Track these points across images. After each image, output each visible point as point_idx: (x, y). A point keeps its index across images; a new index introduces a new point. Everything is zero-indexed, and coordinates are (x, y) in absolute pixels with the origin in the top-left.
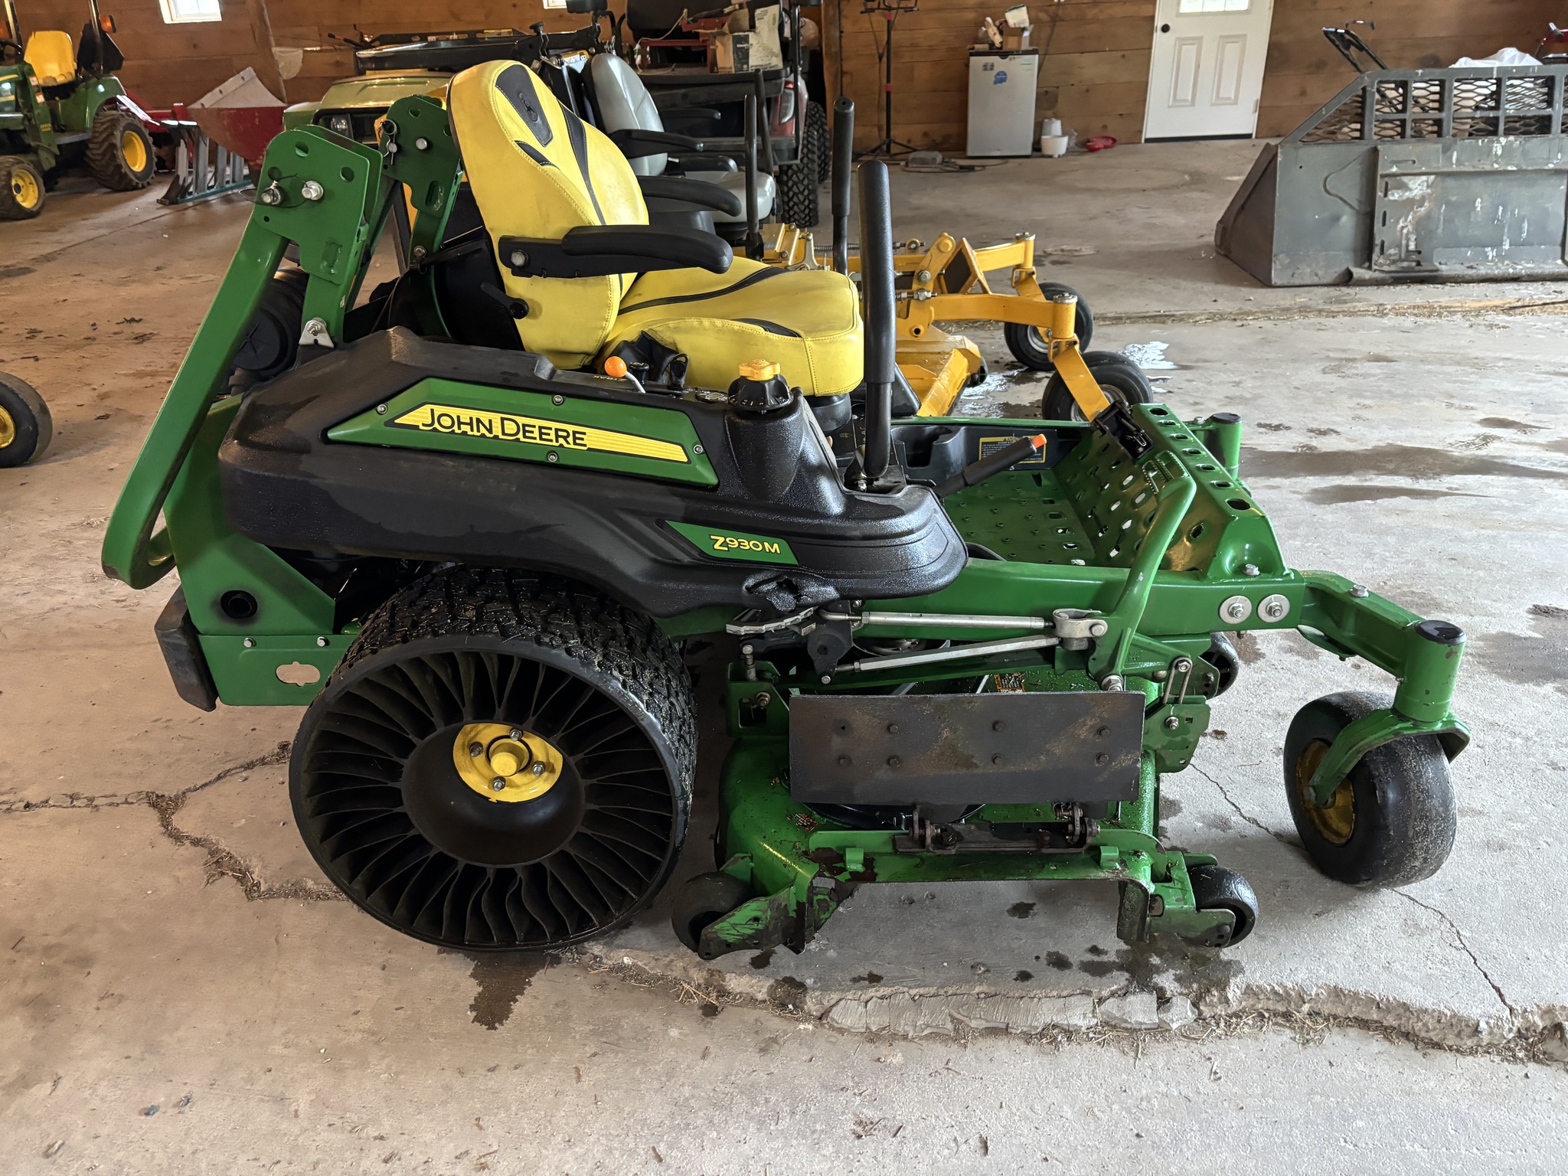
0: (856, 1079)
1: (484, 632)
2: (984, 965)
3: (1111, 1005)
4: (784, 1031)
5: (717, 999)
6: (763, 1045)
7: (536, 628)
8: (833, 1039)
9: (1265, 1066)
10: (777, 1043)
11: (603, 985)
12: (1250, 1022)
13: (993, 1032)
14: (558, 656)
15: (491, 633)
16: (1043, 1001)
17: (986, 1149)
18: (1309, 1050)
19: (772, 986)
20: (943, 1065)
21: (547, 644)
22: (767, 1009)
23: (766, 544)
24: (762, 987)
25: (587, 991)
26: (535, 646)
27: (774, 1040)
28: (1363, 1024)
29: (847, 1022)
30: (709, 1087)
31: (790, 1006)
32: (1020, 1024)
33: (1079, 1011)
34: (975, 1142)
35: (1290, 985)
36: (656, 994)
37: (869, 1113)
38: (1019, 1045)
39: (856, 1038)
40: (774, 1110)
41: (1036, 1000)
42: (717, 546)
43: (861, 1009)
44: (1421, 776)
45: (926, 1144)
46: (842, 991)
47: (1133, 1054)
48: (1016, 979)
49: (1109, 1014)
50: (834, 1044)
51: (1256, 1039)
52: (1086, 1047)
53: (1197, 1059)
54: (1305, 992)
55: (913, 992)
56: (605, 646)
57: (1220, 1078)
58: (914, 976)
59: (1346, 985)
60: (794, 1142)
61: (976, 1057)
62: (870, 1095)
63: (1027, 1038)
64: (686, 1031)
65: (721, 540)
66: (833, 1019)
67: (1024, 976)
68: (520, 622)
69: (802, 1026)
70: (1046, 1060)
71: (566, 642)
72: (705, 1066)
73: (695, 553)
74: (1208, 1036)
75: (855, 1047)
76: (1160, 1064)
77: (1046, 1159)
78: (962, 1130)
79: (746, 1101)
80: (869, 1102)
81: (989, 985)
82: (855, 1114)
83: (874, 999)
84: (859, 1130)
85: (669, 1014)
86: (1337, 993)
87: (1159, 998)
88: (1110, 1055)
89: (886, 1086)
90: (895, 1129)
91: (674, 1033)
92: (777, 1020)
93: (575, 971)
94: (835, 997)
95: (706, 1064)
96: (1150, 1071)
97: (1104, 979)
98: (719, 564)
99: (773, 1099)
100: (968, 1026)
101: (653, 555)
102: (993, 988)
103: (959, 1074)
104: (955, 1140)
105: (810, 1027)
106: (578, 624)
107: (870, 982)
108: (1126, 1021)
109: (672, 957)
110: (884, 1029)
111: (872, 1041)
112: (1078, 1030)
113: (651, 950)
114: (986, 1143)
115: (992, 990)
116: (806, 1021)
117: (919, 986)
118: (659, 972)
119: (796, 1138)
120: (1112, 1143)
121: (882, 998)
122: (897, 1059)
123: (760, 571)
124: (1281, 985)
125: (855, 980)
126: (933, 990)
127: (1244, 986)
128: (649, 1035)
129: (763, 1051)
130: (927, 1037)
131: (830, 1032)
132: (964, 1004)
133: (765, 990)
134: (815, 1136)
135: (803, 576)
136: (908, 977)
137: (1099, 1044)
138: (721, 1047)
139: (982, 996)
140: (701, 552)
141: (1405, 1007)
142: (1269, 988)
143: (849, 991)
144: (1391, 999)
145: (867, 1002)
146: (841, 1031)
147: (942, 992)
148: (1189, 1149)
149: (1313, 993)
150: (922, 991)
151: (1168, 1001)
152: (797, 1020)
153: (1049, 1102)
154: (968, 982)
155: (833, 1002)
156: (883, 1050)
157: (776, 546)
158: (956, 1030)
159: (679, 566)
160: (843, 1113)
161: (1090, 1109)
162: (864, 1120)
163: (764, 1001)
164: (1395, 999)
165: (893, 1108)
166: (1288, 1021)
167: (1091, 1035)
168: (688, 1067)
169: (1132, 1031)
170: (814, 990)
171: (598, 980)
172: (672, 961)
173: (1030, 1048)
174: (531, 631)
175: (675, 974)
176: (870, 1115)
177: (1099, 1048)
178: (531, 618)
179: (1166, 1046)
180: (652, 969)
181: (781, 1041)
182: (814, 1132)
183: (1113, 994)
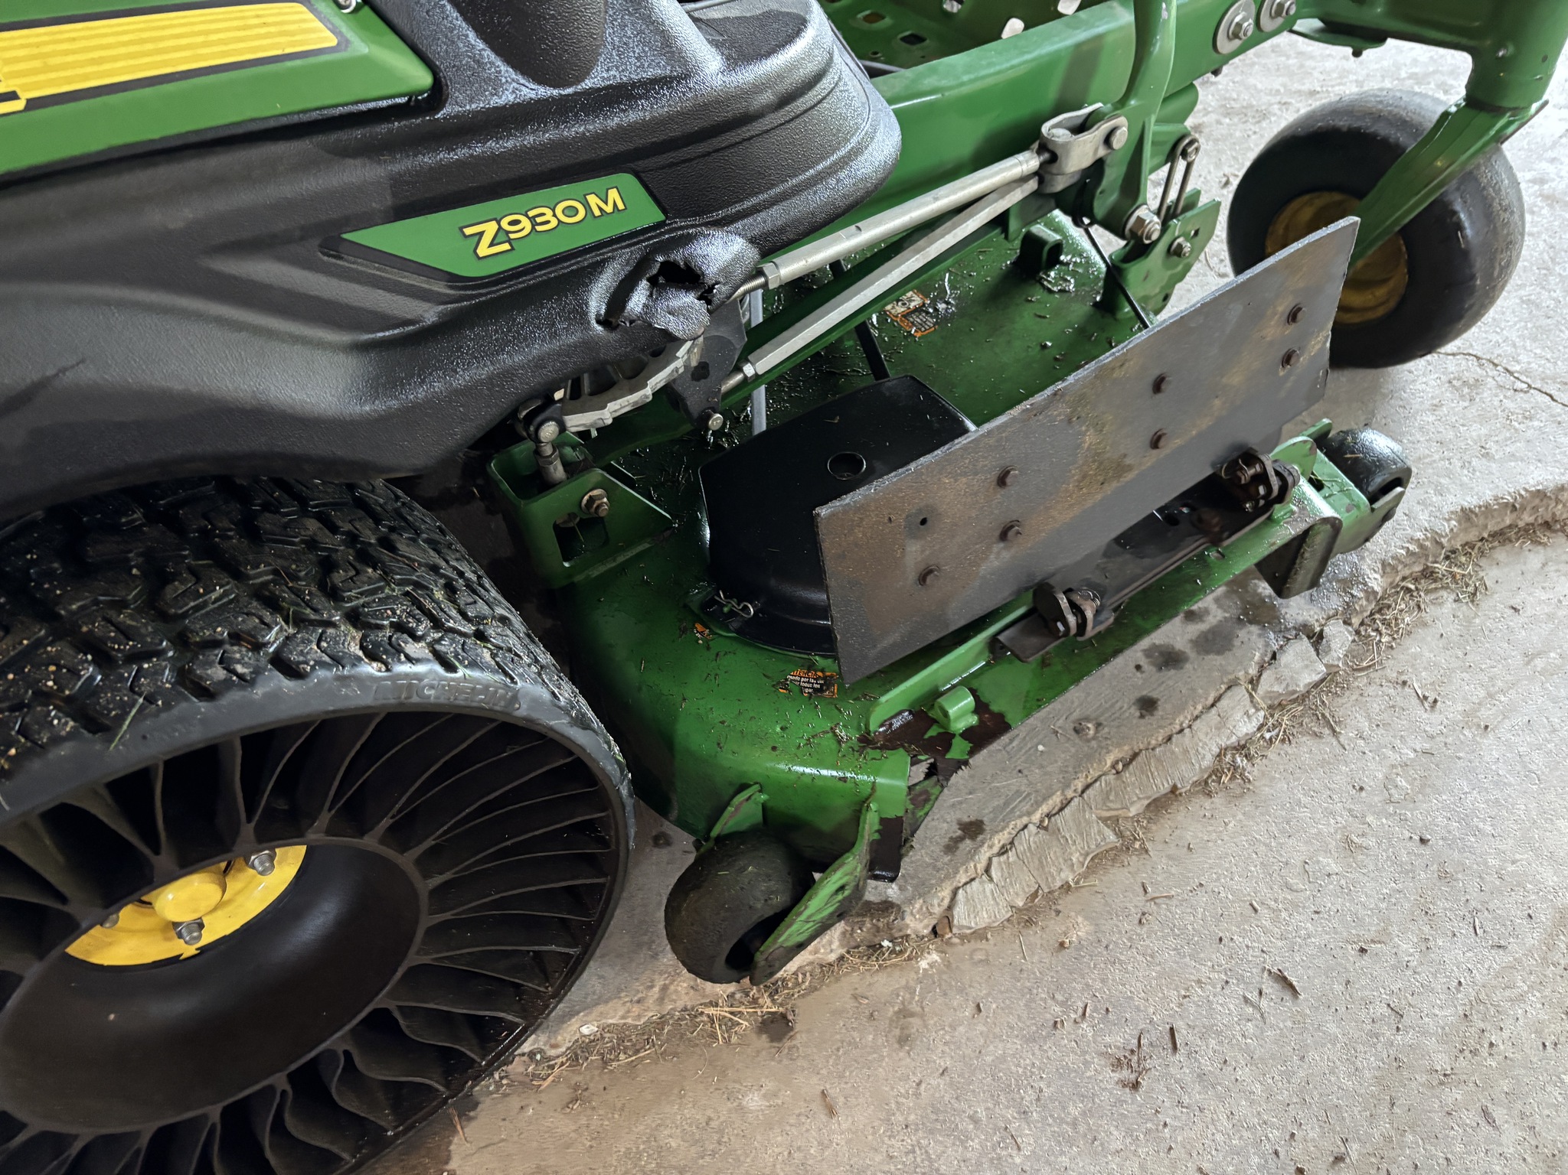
0: (1059, 997)
1: (36, 749)
2: (1087, 719)
3: (1269, 683)
4: (907, 987)
5: (773, 1001)
6: (897, 1032)
7: (160, 654)
8: (979, 956)
9: (1460, 654)
10: (912, 1015)
11: (578, 1096)
12: (1403, 606)
13: (1159, 806)
14: (275, 696)
15: (57, 740)
16: (1194, 727)
17: (1291, 986)
18: (1483, 605)
19: (844, 933)
20: (1142, 898)
21: (227, 685)
22: (855, 969)
23: (593, 200)
24: (830, 943)
25: (562, 1125)
26: (203, 706)
27: (904, 1013)
28: (1501, 536)
29: (982, 920)
30: (878, 1158)
31: (886, 943)
32: (1187, 774)
33: (1238, 715)
34: (1270, 987)
35: (1419, 535)
36: (675, 1055)
37: (1119, 1039)
38: (1202, 805)
39: (1007, 933)
40: (996, 1129)
41: (1187, 731)
42: (483, 250)
43: (989, 886)
44: (1500, 189)
45: (1219, 1033)
46: (947, 877)
47: (1327, 731)
48: (1142, 716)
49: (1269, 695)
50: (986, 962)
51: (1425, 625)
52: (1271, 753)
53: (1392, 691)
54: (1441, 536)
55: (1036, 817)
56: (334, 595)
57: (1435, 701)
58: (1018, 793)
59: (1471, 501)
60: (1064, 1160)
61: (1169, 857)
62: (1095, 1010)
63: (1204, 787)
64: (769, 1085)
65: (490, 228)
66: (961, 927)
67: (1147, 705)
68: (104, 660)
69: (923, 964)
70: (1246, 805)
71: (257, 647)
72: (844, 1126)
73: (440, 287)
74: (1379, 654)
75: (1016, 946)
76: (1365, 725)
77: (1363, 951)
78: (1241, 979)
79: (949, 1142)
80: (1103, 1020)
81: (1119, 745)
82: (1101, 1054)
83: (995, 860)
84: (1126, 1074)
85: (723, 1074)
86: (1466, 516)
87: (1309, 638)
88: (1305, 749)
89: (1103, 981)
90: (1167, 1037)
91: (754, 1101)
92: (881, 978)
93: (515, 1102)
94: (945, 893)
95: (843, 1121)
96: (1361, 742)
97: (1238, 652)
98: (504, 290)
99: (982, 1114)
100: (1127, 818)
101: (346, 338)
102: (1126, 748)
103: (1169, 897)
104: (1246, 1000)
105: (935, 957)
106: (238, 575)
107: (973, 838)
108: (1295, 692)
109: (659, 983)
110: (1035, 895)
111: (1029, 922)
112: (1250, 739)
113: (620, 990)
114: (1285, 979)
115: (1125, 751)
116: (922, 951)
117: (1038, 804)
118: (652, 1013)
119: (1062, 1153)
120: (1407, 872)
121: (1003, 851)
122: (1081, 930)
123: (597, 268)
124: (1412, 540)
125: (951, 847)
126: (1056, 799)
127: (1380, 566)
128: (721, 1131)
129: (904, 1040)
130: (1091, 870)
131: (968, 947)
132: (1108, 794)
133: (836, 944)
134: (1082, 1129)
135: (688, 240)
136: (1013, 799)
137: (1283, 741)
138: (841, 1077)
139: (1120, 766)
140: (452, 278)
141: (1540, 495)
142: (1403, 552)
143: (956, 872)
144: (1523, 493)
145: (987, 870)
146: (980, 935)
147: (1070, 794)
148: (1484, 821)
149: (1447, 530)
150: (1045, 809)
151: (1321, 636)
152: (910, 958)
153: (1299, 864)
154: (1089, 757)
155: (946, 902)
156: (1055, 927)
157: (613, 194)
158: (1120, 835)
159: (423, 337)
160: (1086, 1063)
161: (1348, 841)
162: (1120, 1054)
163: (842, 958)
164: (1526, 490)
165: (1138, 1009)
166: (1435, 581)
167: (1268, 736)
168: (823, 1146)
169: (1303, 698)
170: (910, 901)
171: (565, 1092)
172: (664, 988)
173: (1218, 800)
174: (157, 672)
175: (680, 1005)
176: (1119, 1040)
177: (1286, 746)
178: (126, 633)
179: (1351, 697)
180: (639, 1017)
181: (915, 1007)
182: (1074, 1124)
183: (1262, 669)
